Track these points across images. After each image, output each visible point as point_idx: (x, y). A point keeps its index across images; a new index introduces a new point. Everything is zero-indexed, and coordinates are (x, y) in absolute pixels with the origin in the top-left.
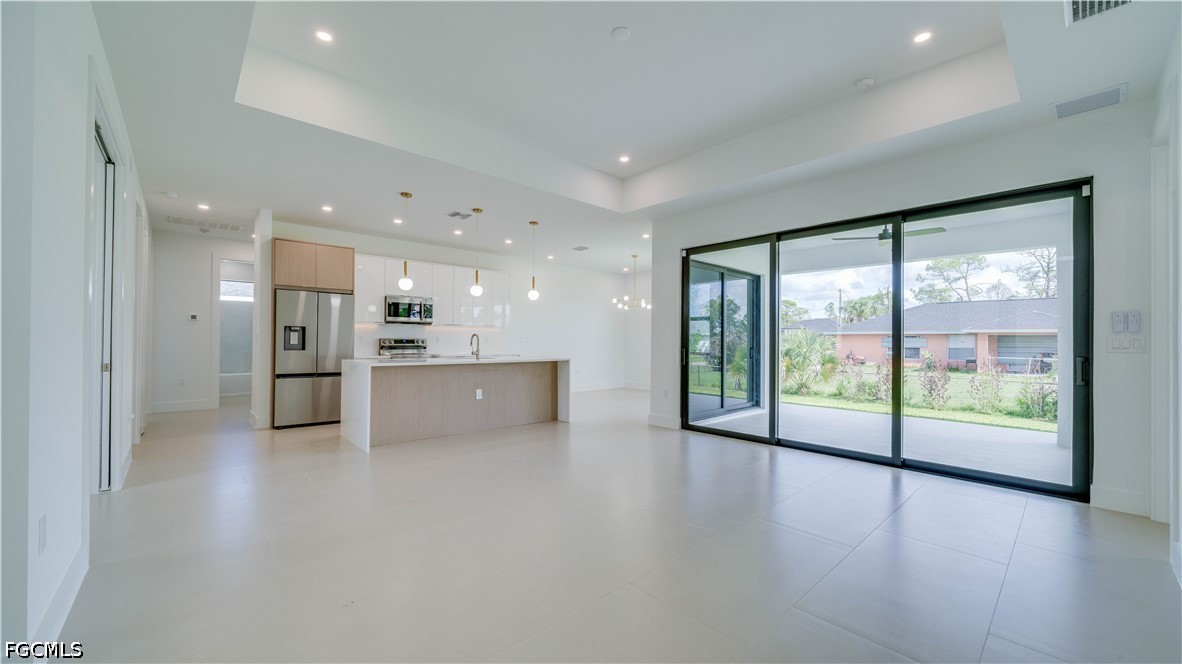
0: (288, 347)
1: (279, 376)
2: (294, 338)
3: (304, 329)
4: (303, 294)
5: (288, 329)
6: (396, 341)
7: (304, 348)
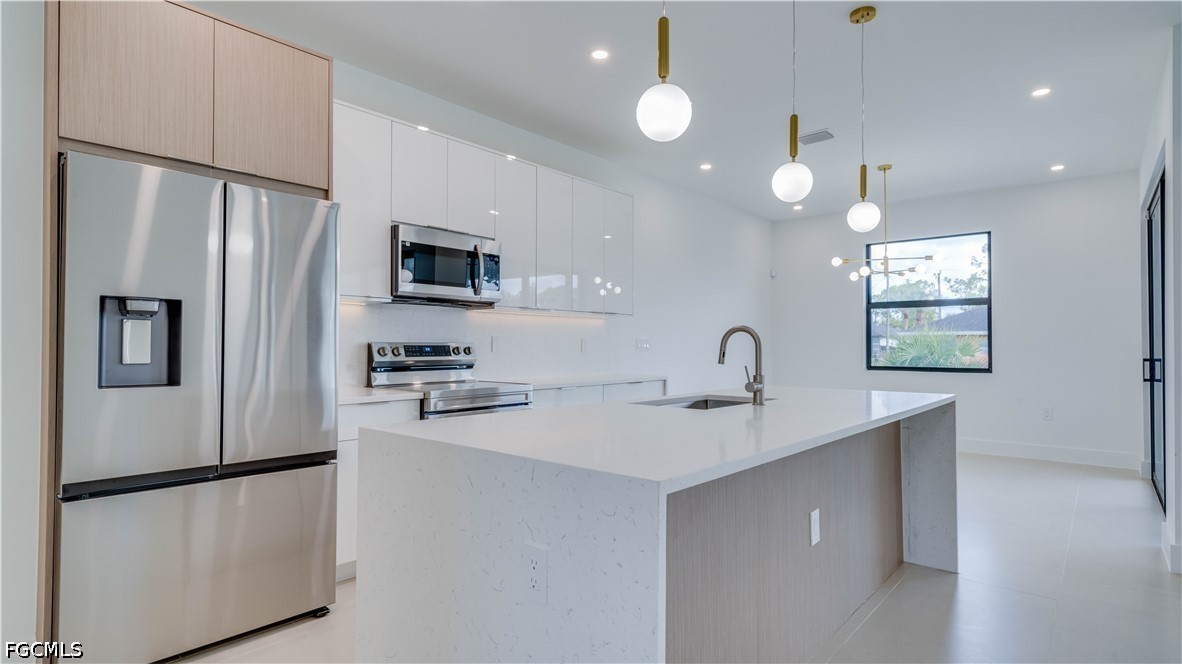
0: (113, 375)
1: (76, 493)
2: (139, 343)
3: (174, 308)
4: (152, 174)
5: (116, 306)
6: (411, 350)
7: (173, 379)
